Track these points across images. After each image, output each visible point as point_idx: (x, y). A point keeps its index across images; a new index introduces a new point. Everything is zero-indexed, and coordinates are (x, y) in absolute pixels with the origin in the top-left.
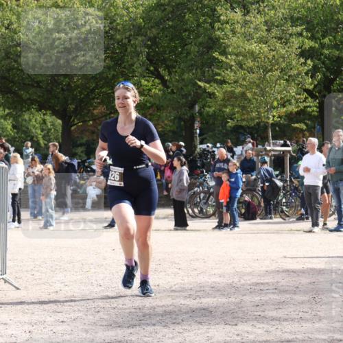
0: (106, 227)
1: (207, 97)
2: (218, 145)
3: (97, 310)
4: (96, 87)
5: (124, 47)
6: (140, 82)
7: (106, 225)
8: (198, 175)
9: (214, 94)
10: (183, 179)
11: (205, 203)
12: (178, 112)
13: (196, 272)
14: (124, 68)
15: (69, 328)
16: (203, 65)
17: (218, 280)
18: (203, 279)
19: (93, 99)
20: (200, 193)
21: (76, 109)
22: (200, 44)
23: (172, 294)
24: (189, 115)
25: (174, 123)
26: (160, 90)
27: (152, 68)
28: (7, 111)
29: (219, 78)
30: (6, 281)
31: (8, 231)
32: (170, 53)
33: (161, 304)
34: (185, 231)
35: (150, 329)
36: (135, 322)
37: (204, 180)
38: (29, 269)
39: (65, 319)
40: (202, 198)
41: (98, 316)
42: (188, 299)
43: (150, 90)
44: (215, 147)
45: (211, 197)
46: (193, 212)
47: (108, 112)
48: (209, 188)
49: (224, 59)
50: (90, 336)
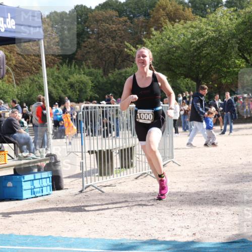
0: (220, 134)
3: (219, 174)
4: (213, 65)
5: (226, 45)
6: (235, 61)
7: (220, 133)
15: (206, 184)
19: (212, 71)
21: (203, 77)
26: (245, 65)
30: (173, 162)
35: (247, 183)
38: (184, 156)
39: (204, 180)
41: (220, 178)
50: (217, 188)
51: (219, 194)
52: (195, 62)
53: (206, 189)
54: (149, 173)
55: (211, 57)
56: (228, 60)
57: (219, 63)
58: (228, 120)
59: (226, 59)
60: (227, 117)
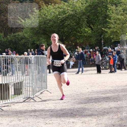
0: (76, 74)
1: (105, 33)
2: (109, 47)
3: (75, 98)
4: (71, 32)
5: (79, 19)
6: (85, 29)
7: (76, 73)
9: (107, 32)
10: (100, 58)
11: (106, 65)
12: (97, 38)
13: (104, 86)
14: (80, 25)
15: (67, 104)
16: (104, 23)
17: (111, 88)
18: (107, 88)
19: (71, 35)
21: (65, 38)
22: (103, 17)
23: (98, 93)
25: (95, 41)
26: (91, 31)
27: (88, 25)
28: (45, 40)
29: (109, 27)
30: (47, 91)
31: (47, 76)
32: (93, 20)
33: (94, 96)
35: (91, 104)
36: (87, 102)
37: (105, 58)
38: (54, 87)
39: (66, 102)
40: (105, 63)
41: (75, 100)
42: (102, 95)
44: (108, 48)
45: (108, 63)
46: (102, 68)
47: (75, 39)
48: (107, 61)
49: (110, 21)
50: (73, 107)
51: (74, 110)
52: (61, 29)
53: (66, 107)
54: (32, 98)
55: (70, 26)
56: (81, 28)
57: (75, 30)
58: (81, 65)
59: (79, 28)
60: (80, 63)
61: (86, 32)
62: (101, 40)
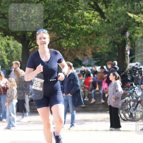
1: (136, 26)
8: (128, 87)
9: (141, 23)
11: (134, 110)
12: (113, 38)
14: (71, 3)
20: (130, 102)
24: (121, 40)
25: (109, 46)
27: (92, 3)
34: (119, 132)
37: (133, 91)
40: (131, 105)
43: (91, 20)
45: (139, 104)
46: (125, 116)
47: (58, 38)
48: (137, 98)
61: (86, 20)
62: (124, 43)
